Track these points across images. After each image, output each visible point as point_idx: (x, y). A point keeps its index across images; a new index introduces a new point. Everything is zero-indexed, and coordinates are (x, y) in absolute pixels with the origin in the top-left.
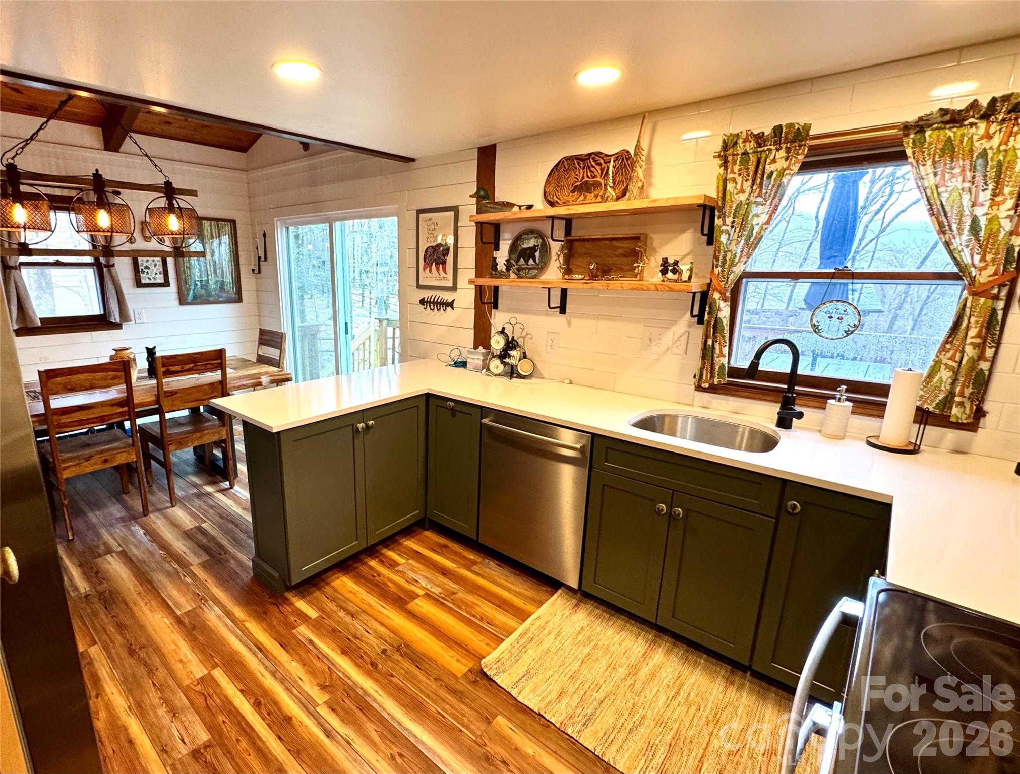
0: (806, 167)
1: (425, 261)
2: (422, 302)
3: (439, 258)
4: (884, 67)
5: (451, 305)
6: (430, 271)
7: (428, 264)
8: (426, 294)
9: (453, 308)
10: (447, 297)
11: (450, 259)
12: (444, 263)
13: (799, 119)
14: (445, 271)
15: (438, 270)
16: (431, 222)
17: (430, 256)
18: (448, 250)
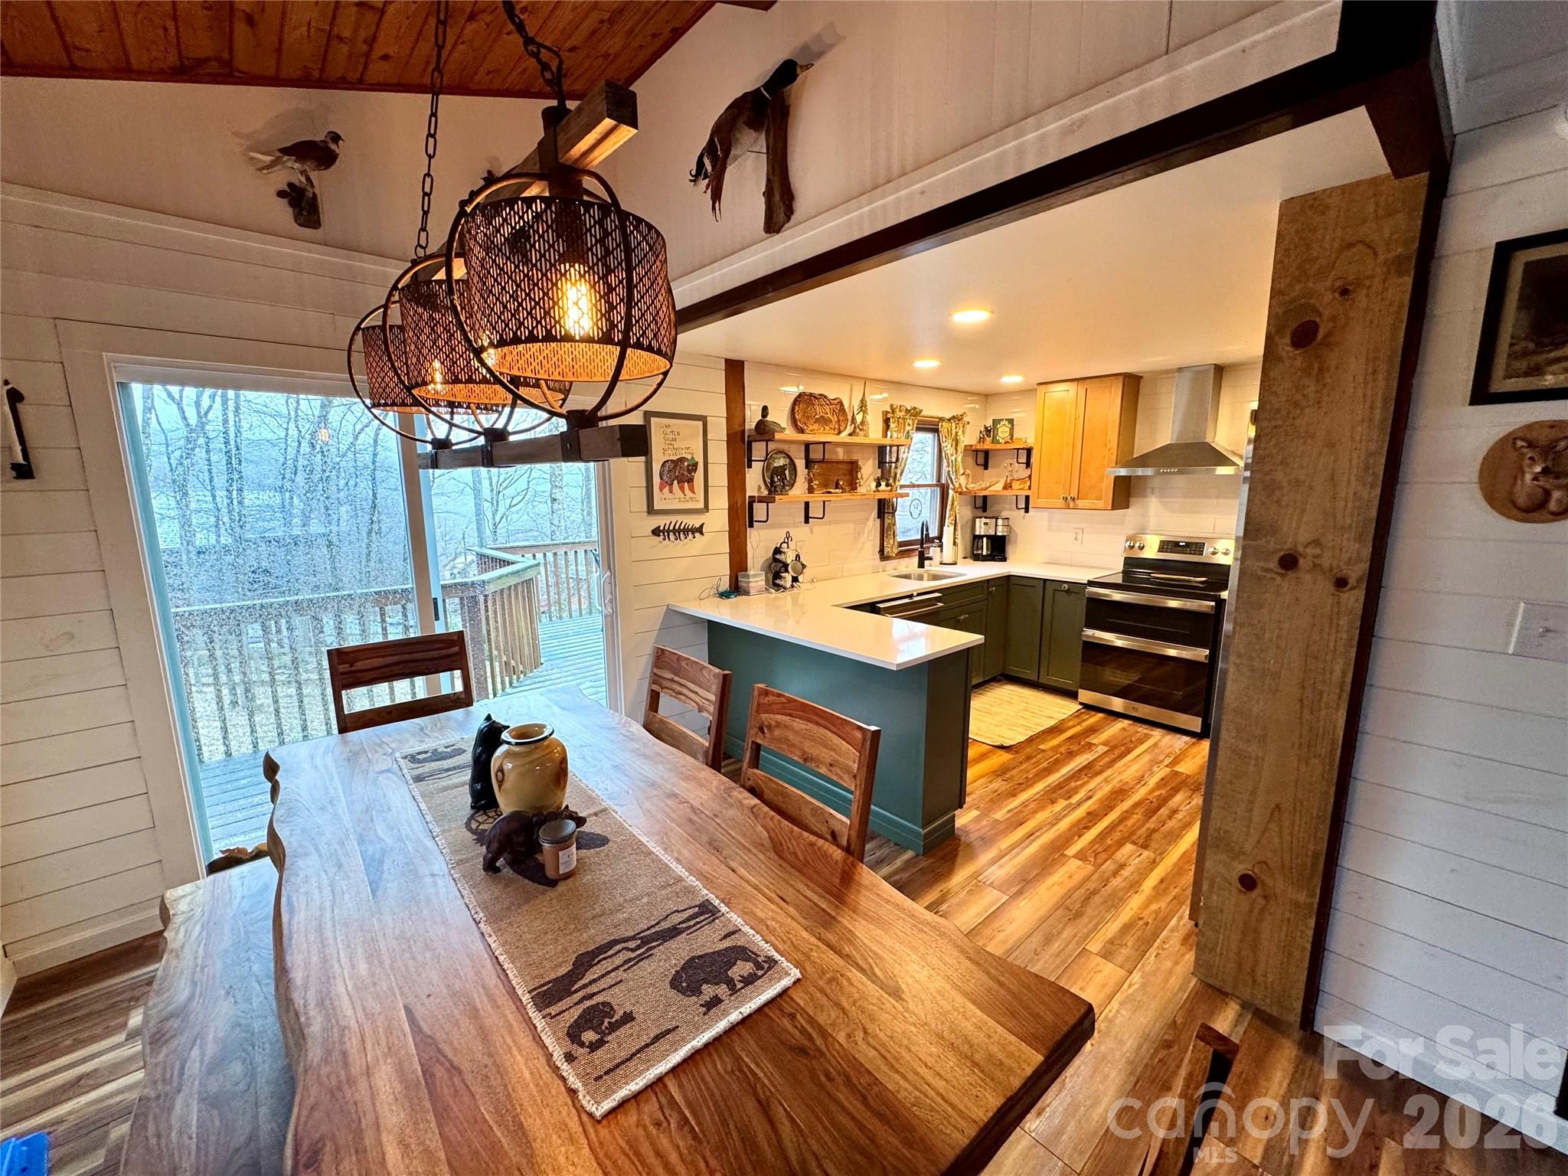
0: (918, 429)
1: (661, 478)
2: (656, 532)
3: (683, 475)
4: (942, 393)
5: (700, 530)
6: (671, 491)
7: (667, 484)
8: (662, 521)
9: (702, 533)
10: (694, 521)
11: (699, 476)
12: (690, 481)
13: (919, 406)
14: (692, 490)
15: (682, 489)
16: (669, 430)
17: (669, 471)
18: (695, 465)
